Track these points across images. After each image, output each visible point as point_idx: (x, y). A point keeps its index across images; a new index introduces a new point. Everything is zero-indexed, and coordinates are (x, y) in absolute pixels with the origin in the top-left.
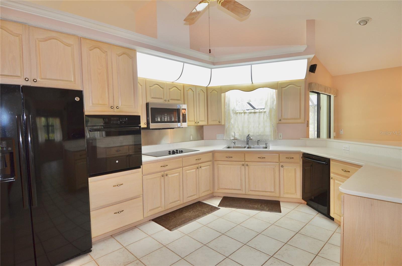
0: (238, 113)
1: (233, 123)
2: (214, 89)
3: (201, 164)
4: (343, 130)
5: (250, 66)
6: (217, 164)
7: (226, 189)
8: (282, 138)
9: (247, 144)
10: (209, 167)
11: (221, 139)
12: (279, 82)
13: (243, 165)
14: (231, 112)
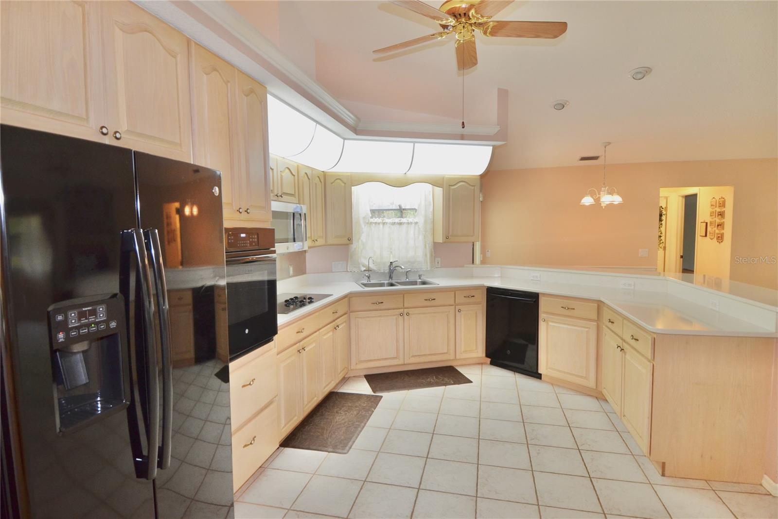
0: (374, 223)
1: (364, 241)
2: (338, 178)
3: (336, 321)
4: (489, 251)
6: (356, 318)
7: (371, 361)
8: (440, 266)
9: (391, 277)
10: (344, 324)
11: (342, 270)
12: (446, 176)
13: (401, 315)
14: (362, 222)
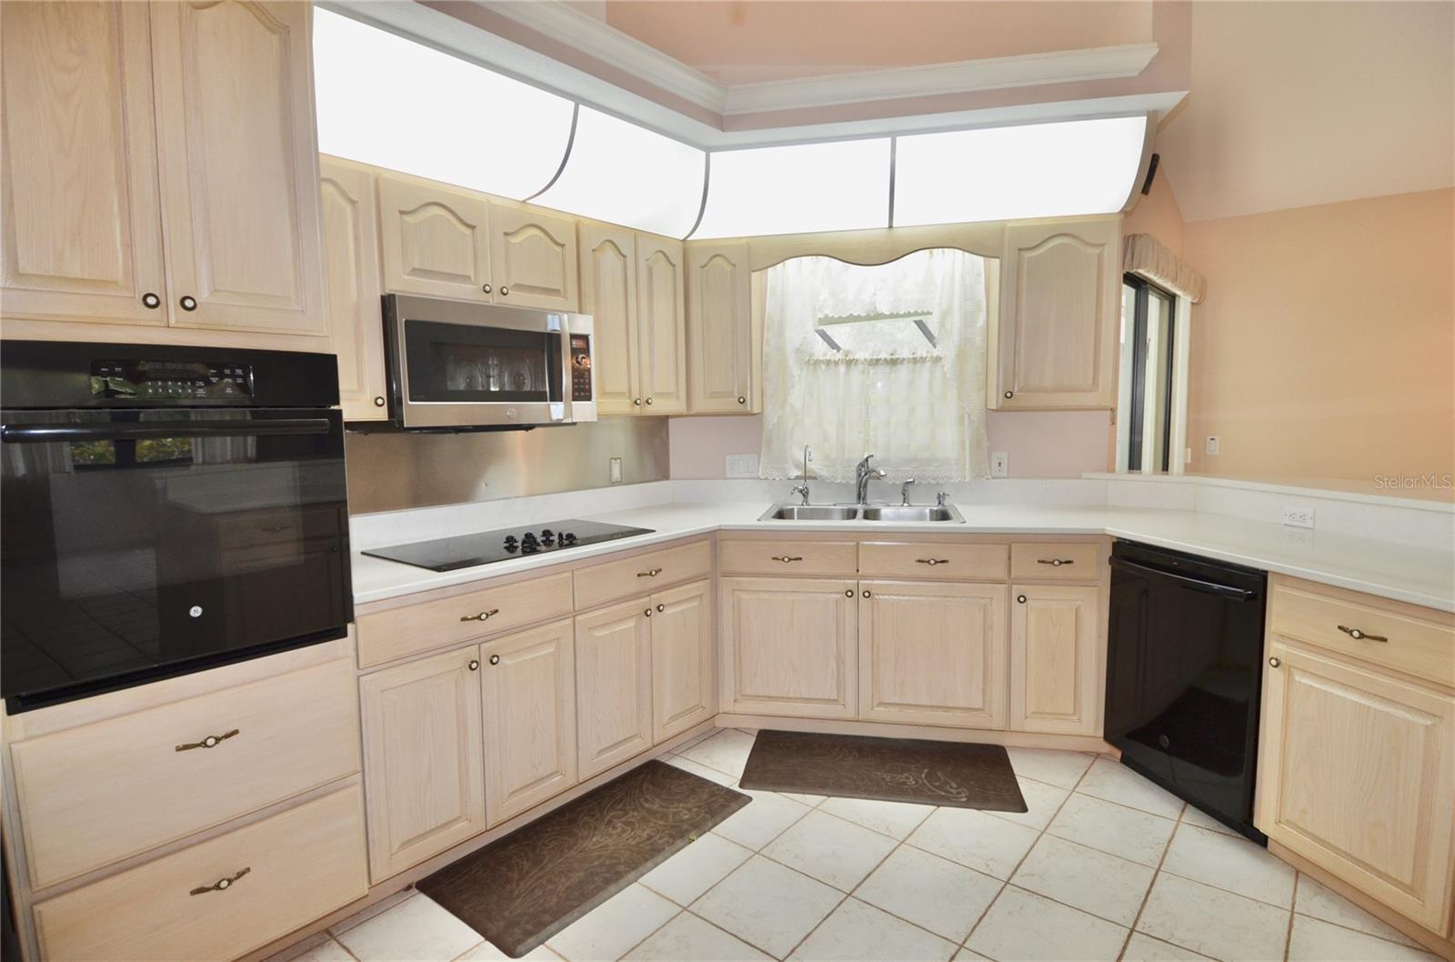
0: (823, 361)
1: (798, 406)
2: (717, 251)
3: (663, 593)
4: (1217, 438)
5: (889, 140)
6: (733, 590)
7: (771, 698)
8: (1006, 475)
9: (861, 497)
10: (695, 603)
11: (748, 475)
12: (1009, 225)
13: (850, 593)
14: (791, 362)
